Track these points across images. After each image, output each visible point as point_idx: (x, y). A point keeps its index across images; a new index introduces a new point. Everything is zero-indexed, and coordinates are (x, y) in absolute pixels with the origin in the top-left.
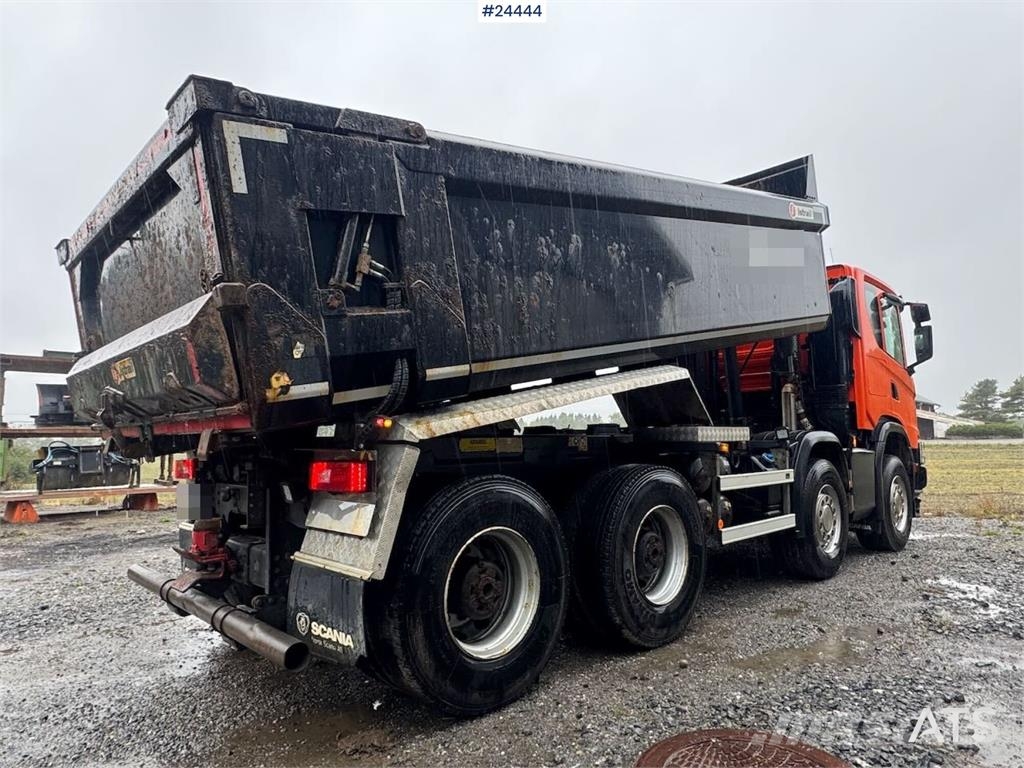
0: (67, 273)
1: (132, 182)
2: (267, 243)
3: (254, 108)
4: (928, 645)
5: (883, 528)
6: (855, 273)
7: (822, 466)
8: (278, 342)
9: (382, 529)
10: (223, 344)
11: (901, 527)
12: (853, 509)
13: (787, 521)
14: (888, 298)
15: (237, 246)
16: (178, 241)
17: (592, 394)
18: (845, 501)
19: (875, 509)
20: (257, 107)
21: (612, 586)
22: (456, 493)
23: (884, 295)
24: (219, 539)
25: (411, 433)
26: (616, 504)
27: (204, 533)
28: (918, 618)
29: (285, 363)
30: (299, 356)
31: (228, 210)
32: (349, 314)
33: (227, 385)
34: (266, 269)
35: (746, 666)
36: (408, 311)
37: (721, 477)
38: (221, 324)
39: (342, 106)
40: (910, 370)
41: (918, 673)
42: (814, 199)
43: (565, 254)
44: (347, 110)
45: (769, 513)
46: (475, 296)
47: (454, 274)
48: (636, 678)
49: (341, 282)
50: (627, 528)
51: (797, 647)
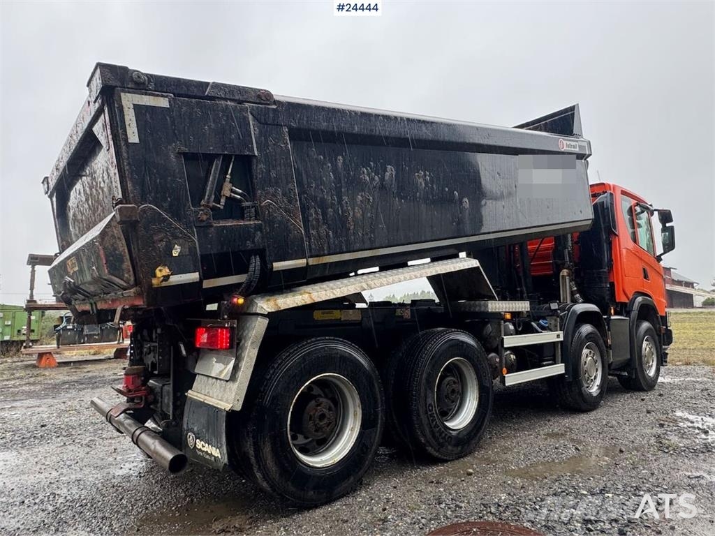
0: (49, 199)
1: (75, 137)
2: (153, 177)
3: (144, 84)
4: (656, 461)
5: (636, 374)
6: (614, 188)
7: (587, 329)
8: (162, 245)
9: (240, 375)
10: (122, 246)
11: (652, 373)
12: (612, 360)
13: (559, 369)
14: (641, 206)
15: (131, 179)
16: (103, 177)
17: (402, 278)
18: (605, 354)
19: (630, 360)
20: (147, 83)
21: (418, 415)
22: (297, 349)
23: (638, 204)
24: (142, 381)
25: (262, 307)
26: (421, 357)
27: (131, 377)
28: (653, 441)
29: (166, 259)
30: (177, 255)
31: (125, 155)
32: (215, 225)
33: (126, 275)
34: (153, 194)
35: (514, 474)
36: (260, 222)
37: (505, 337)
38: (121, 233)
39: (210, 81)
40: (659, 259)
41: (643, 482)
42: (580, 136)
43: (382, 179)
44: (214, 83)
45: (544, 363)
46: (312, 211)
47: (295, 195)
48: (433, 482)
49: (208, 202)
50: (429, 374)
51: (557, 461)
